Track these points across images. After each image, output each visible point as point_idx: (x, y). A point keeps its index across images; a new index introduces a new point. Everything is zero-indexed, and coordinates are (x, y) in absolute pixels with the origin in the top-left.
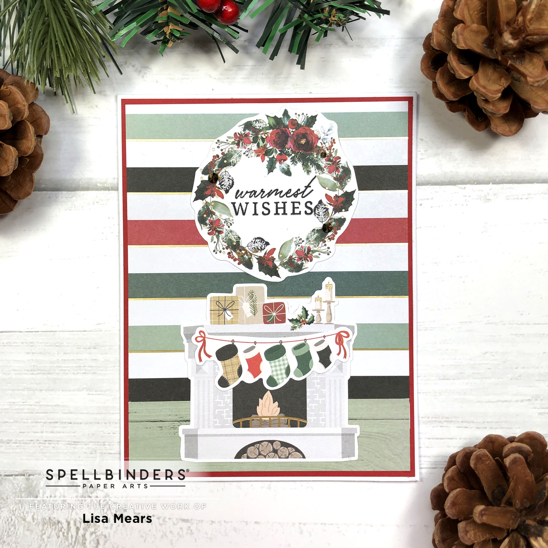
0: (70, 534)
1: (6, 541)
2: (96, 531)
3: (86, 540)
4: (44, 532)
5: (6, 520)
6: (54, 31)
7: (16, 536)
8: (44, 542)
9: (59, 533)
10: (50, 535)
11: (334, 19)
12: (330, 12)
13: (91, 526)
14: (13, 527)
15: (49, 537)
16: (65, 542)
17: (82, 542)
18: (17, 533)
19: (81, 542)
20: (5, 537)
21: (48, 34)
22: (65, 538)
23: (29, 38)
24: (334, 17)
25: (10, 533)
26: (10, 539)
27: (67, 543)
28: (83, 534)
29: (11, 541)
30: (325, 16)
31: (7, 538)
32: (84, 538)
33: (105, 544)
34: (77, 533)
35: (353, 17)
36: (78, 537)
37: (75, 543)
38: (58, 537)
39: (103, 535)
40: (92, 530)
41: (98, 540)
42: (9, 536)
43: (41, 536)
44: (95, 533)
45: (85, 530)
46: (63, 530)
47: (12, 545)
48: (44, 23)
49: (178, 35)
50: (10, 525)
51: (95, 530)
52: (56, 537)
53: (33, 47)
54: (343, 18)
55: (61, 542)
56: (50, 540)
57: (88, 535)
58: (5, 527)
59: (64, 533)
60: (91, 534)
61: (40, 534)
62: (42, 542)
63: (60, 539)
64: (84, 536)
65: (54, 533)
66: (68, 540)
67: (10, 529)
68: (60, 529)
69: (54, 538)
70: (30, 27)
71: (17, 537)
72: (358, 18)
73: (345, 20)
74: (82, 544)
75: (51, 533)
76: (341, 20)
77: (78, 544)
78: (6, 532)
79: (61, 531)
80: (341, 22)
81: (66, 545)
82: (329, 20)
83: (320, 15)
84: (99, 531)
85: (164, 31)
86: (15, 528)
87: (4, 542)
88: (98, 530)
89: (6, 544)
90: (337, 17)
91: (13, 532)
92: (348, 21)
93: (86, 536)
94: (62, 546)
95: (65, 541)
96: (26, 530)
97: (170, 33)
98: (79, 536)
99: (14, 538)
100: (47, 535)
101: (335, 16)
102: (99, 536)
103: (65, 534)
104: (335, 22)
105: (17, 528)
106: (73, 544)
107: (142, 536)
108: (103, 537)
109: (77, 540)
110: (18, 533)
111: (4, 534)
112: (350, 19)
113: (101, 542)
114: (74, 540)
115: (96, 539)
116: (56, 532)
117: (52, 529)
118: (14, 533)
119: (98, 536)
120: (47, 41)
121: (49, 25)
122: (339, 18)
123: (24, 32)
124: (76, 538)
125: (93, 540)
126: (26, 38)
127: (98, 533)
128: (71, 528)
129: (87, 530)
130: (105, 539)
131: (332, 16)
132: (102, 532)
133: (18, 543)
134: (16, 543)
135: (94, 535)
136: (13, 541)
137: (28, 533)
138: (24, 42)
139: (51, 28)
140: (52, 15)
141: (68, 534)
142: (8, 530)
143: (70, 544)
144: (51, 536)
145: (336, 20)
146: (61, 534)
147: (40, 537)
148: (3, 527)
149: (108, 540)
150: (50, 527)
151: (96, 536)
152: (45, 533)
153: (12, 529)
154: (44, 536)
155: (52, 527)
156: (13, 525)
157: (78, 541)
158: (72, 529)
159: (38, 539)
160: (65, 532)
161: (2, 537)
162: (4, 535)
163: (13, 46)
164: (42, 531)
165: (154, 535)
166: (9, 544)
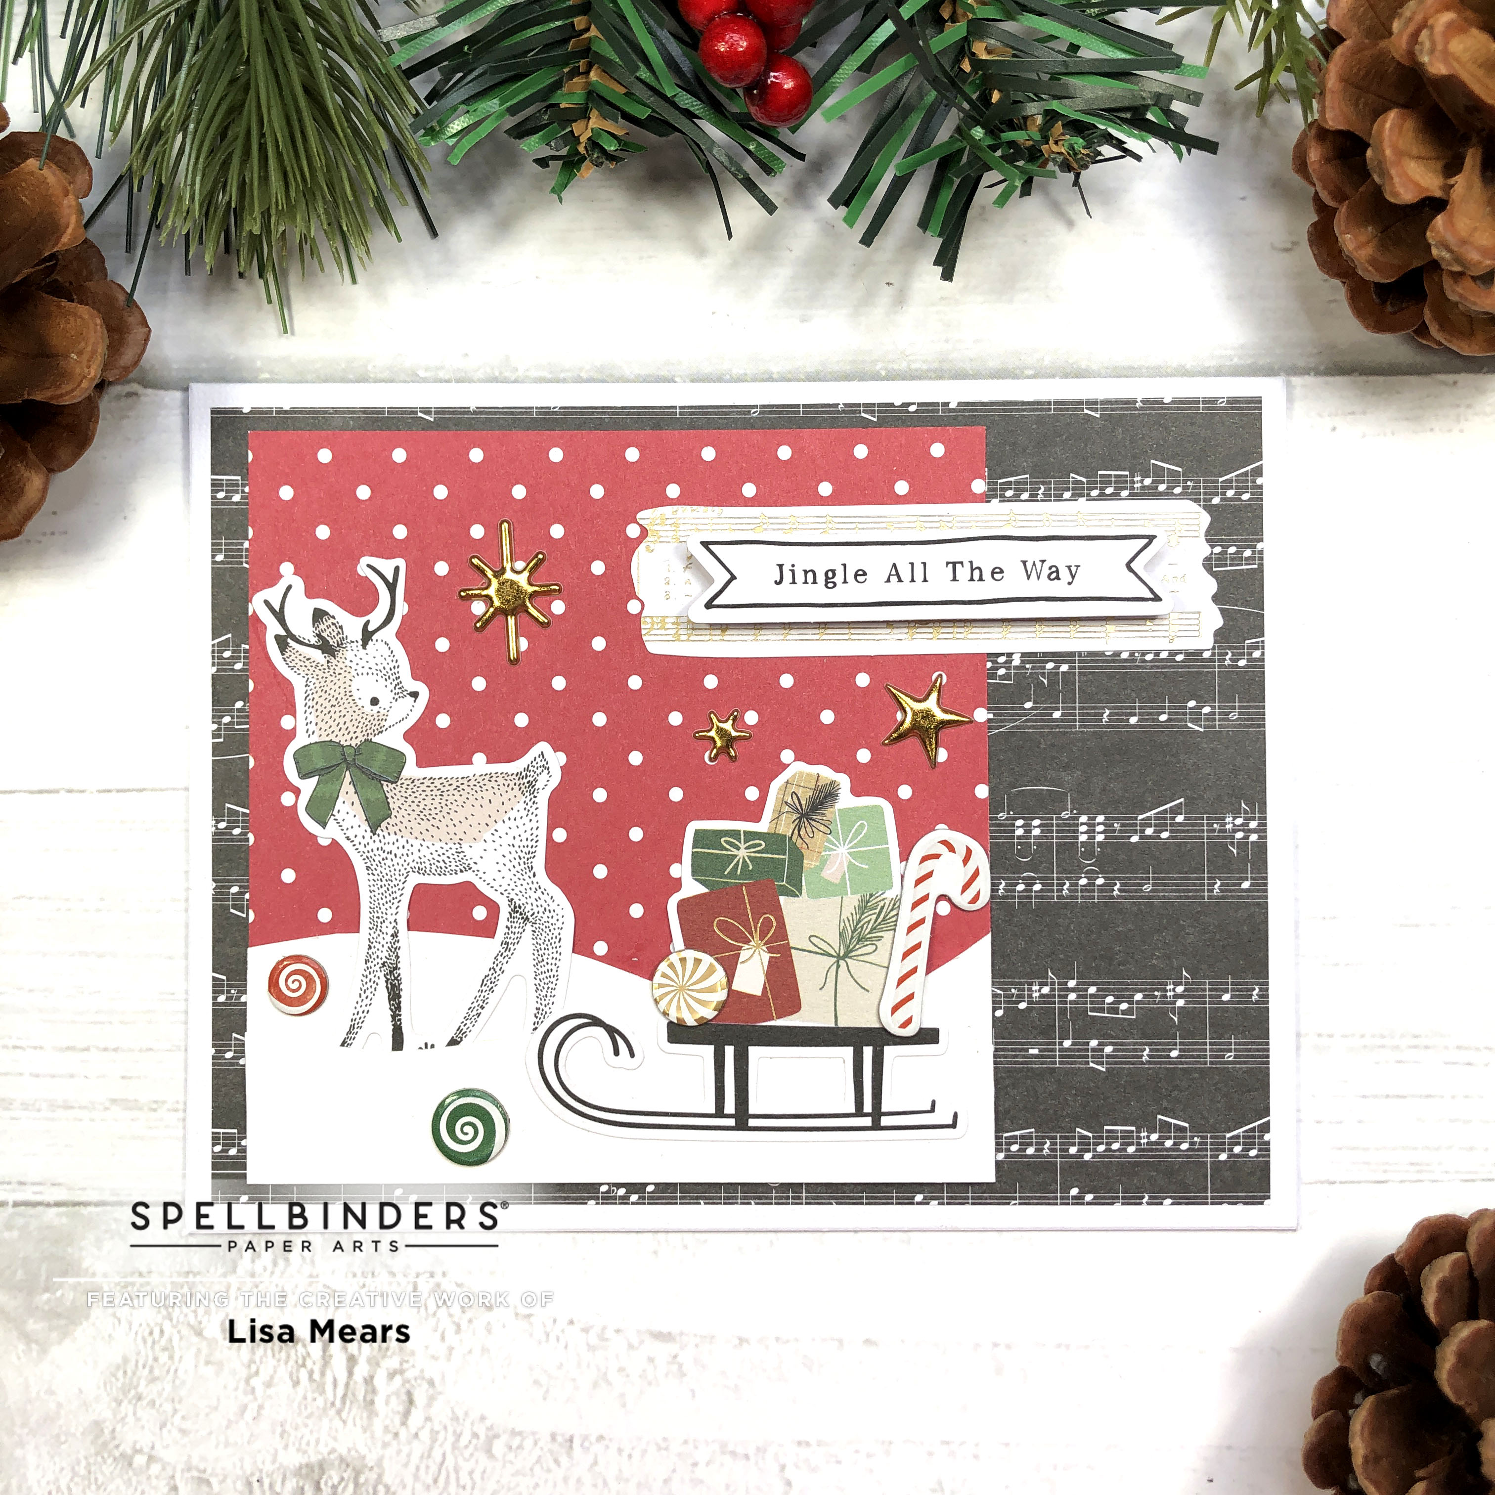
0: (329, 1374)
1: (144, 1395)
2: (405, 1366)
3: (374, 1391)
4: (254, 1368)
5: (146, 1333)
6: (259, 107)
7: (174, 1382)
8: (256, 1399)
9: (298, 1371)
10: (272, 1377)
11: (1055, 148)
12: (1045, 131)
13: (389, 1353)
14: (167, 1353)
15: (269, 1385)
16: (315, 1399)
17: (365, 1397)
18: (176, 1371)
19: (361, 1397)
20: (143, 1383)
21: (240, 113)
22: (315, 1385)
23: (187, 117)
24: (1056, 143)
25: (157, 1372)
26: (155, 1387)
27: (320, 1402)
28: (366, 1375)
29: (160, 1394)
30: (1031, 139)
31: (147, 1385)
32: (370, 1388)
33: (429, 1405)
34: (350, 1373)
35: (1107, 150)
36: (352, 1383)
37: (343, 1402)
38: (296, 1383)
39: (423, 1378)
40: (392, 1363)
41: (409, 1394)
42: (154, 1380)
43: (247, 1381)
44: (401, 1372)
45: (374, 1363)
46: (309, 1363)
47: (161, 1406)
48: (233, 81)
49: (611, 147)
50: (157, 1347)
51: (401, 1364)
52: (290, 1383)
53: (196, 143)
54: (1084, 148)
55: (305, 1398)
56: (270, 1392)
57: (380, 1380)
58: (143, 1353)
59: (311, 1373)
60: (392, 1375)
61: (243, 1373)
62: (250, 1397)
63: (300, 1389)
64: (369, 1381)
65: (283, 1373)
66: (323, 1392)
67: (156, 1359)
68: (300, 1362)
69: (284, 1386)
70: (193, 89)
71: (178, 1382)
72: (1120, 153)
73: (1087, 155)
74: (362, 1404)
75: (275, 1372)
76: (1075, 154)
77: (351, 1403)
78: (144, 1367)
79: (304, 1365)
80: (1077, 161)
81: (318, 1407)
82: (1041, 151)
83: (1018, 136)
84: (413, 1366)
85: (572, 131)
86: (171, 1357)
87: (139, 1398)
88: (411, 1363)
89: (145, 1402)
90: (1066, 144)
91: (166, 1368)
92: (1095, 158)
93: (376, 1381)
94: (306, 1408)
95: (316, 1395)
96: (202, 1362)
97: (589, 139)
98: (356, 1383)
99: (168, 1387)
100: (264, 1376)
101: (1060, 143)
102: (413, 1382)
103: (316, 1376)
104: (1060, 159)
105: (176, 1358)
106: (338, 1403)
107: (536, 1382)
108: (425, 1386)
109: (350, 1394)
110: (180, 1373)
111: (138, 1373)
112: (1100, 154)
113: (420, 1398)
114: (340, 1391)
115: (403, 1391)
116: (290, 1369)
117: (279, 1361)
118: (168, 1372)
119: (409, 1381)
120: (238, 130)
121: (246, 89)
122: (1072, 147)
123: (176, 102)
124: (347, 1385)
125: (397, 1394)
126: (179, 117)
127: (409, 1374)
128: (331, 1356)
129: (378, 1364)
130: (431, 1391)
131: (1051, 142)
132: (422, 1371)
133: (180, 1402)
134: (173, 1401)
135: (398, 1379)
136: (165, 1395)
137: (210, 1370)
138: (172, 128)
139: (252, 92)
140: (260, 62)
141: (323, 1374)
142: (150, 1362)
143: (329, 1405)
144: (276, 1381)
145: (1062, 154)
146: (303, 1374)
147: (242, 1385)
148: (138, 1353)
149: (440, 1393)
150: (274, 1355)
151: (406, 1381)
152: (257, 1373)
153: (164, 1357)
154: (254, 1382)
155: (277, 1356)
156: (165, 1349)
157: (354, 1395)
158: (333, 1361)
159: (236, 1389)
160: (317, 1369)
161: (135, 1383)
162: (139, 1378)
163: (140, 134)
164: (249, 1366)
165: (574, 1380)
166: (152, 1403)
